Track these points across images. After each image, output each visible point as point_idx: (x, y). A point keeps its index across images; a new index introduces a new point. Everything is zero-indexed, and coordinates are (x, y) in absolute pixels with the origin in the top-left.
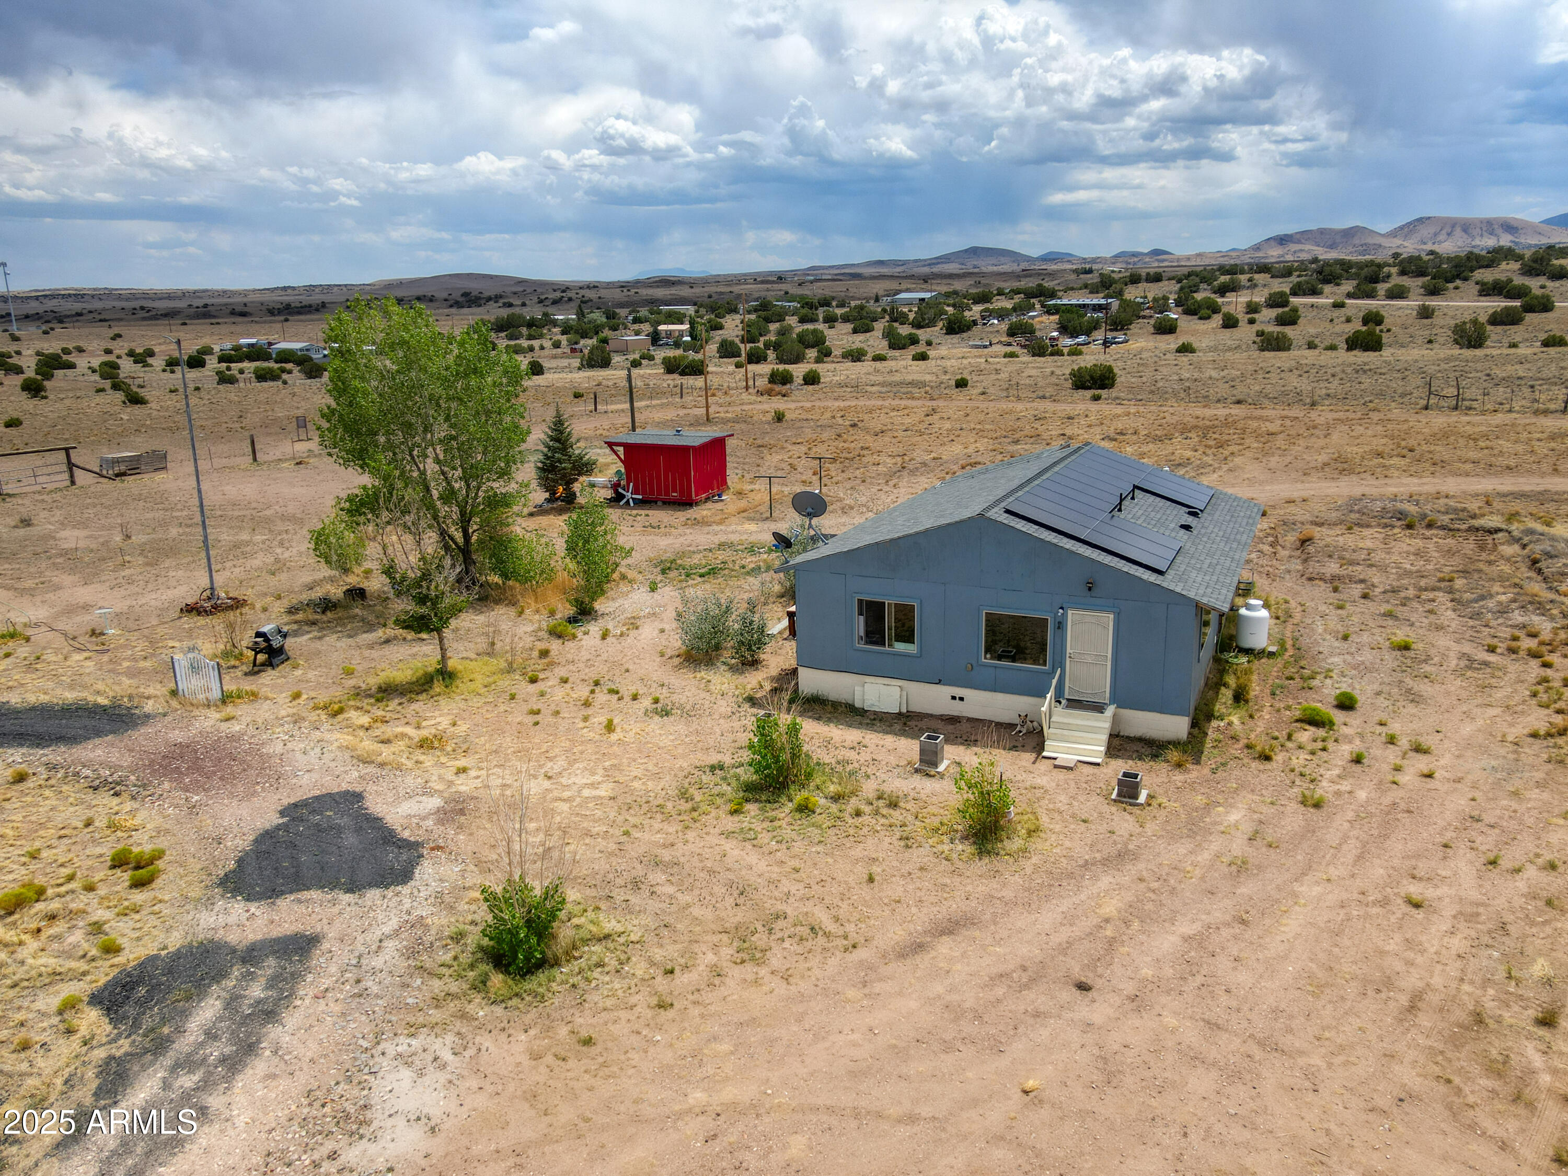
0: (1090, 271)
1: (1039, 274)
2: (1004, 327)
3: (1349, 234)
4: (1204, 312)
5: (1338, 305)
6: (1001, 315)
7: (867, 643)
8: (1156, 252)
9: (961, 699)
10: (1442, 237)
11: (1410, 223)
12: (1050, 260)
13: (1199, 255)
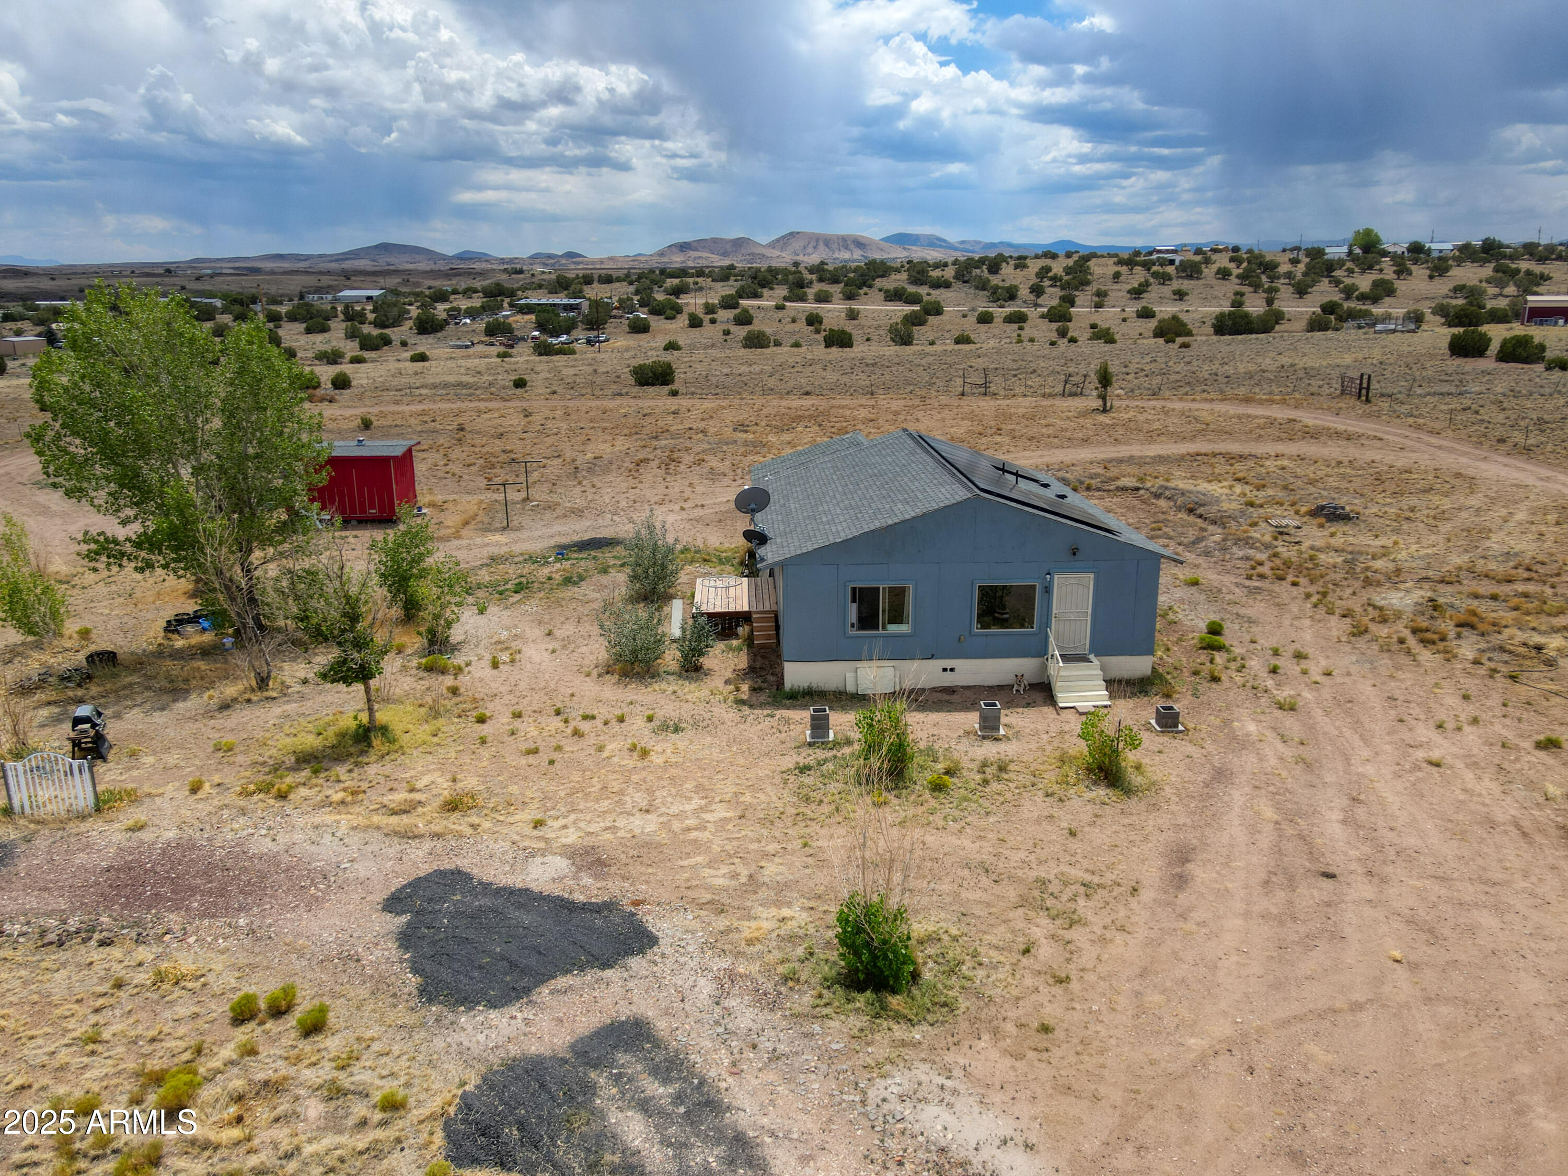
0: (521, 272)
1: (469, 274)
2: (481, 325)
3: (739, 243)
4: (669, 312)
5: (780, 308)
6: (472, 313)
7: (860, 629)
8: (570, 255)
9: (952, 670)
10: (810, 250)
11: (783, 237)
12: (467, 259)
13: (611, 259)
